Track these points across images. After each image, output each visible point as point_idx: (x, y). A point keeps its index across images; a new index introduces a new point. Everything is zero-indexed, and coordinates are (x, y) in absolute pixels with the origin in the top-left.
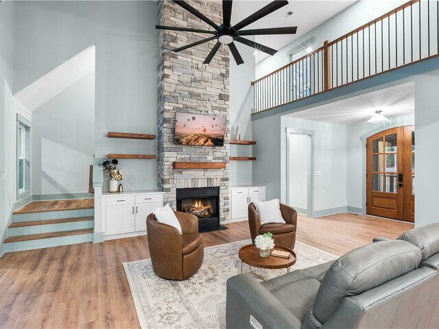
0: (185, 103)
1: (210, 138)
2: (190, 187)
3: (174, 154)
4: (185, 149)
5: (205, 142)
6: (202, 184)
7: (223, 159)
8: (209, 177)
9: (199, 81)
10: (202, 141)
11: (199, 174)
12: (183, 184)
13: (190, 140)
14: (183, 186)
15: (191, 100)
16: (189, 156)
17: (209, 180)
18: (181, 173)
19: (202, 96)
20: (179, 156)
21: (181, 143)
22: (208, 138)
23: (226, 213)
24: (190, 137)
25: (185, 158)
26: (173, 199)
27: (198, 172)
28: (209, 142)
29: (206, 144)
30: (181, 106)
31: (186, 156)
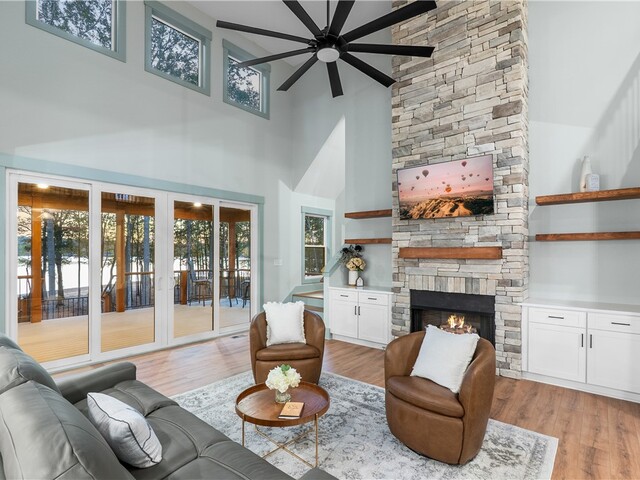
0: (422, 150)
1: (461, 201)
2: (432, 288)
3: (406, 235)
4: (422, 226)
5: (452, 210)
6: (453, 287)
7: (503, 240)
8: (469, 275)
9: (449, 103)
10: (445, 209)
11: (450, 267)
12: (420, 283)
13: (425, 210)
14: (419, 286)
15: (434, 142)
16: (429, 237)
17: (469, 280)
18: (416, 265)
19: (455, 127)
20: (414, 239)
21: (411, 217)
22: (457, 201)
23: (510, 354)
24: (423, 206)
25: (423, 241)
26: (404, 305)
27: (446, 266)
28: (461, 209)
29: (455, 214)
30: (418, 157)
31: (425, 238)
